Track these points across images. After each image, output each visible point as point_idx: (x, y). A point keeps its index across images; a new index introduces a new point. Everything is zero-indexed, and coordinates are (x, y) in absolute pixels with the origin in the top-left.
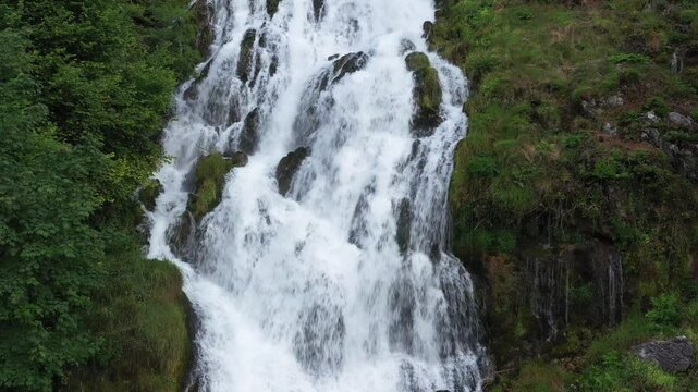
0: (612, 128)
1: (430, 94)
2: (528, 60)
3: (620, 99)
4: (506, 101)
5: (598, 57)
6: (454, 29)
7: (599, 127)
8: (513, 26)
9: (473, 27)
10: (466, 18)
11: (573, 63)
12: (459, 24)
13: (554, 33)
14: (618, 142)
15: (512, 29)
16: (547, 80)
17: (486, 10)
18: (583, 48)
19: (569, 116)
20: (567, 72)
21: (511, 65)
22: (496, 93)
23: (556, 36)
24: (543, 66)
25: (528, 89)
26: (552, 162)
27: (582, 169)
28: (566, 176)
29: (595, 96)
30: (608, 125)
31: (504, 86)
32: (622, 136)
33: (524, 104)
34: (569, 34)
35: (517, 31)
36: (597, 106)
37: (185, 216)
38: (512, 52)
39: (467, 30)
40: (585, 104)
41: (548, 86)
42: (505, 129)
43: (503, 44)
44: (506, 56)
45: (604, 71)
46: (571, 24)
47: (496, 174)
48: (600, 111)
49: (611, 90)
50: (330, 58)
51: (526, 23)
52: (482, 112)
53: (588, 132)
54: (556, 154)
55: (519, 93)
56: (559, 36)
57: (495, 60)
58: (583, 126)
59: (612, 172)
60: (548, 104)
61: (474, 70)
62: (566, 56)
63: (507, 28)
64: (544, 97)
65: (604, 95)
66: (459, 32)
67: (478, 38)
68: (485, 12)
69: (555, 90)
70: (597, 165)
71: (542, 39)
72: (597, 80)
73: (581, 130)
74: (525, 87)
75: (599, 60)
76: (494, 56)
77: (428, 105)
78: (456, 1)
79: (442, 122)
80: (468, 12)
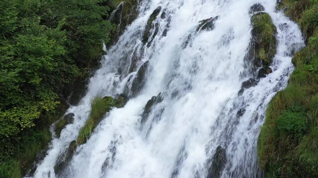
1: (267, 47)
61: (308, 24)
77: (263, 56)
79: (271, 72)
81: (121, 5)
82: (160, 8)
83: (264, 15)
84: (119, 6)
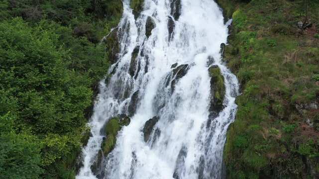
0: (311, 122)
1: (220, 90)
2: (270, 74)
3: (316, 106)
4: (256, 100)
5: (307, 74)
7: (304, 121)
8: (265, 50)
9: (245, 48)
10: (242, 42)
11: (294, 76)
12: (238, 46)
13: (285, 56)
14: (313, 132)
15: (264, 52)
16: (279, 89)
17: (252, 39)
18: (300, 66)
19: (289, 111)
20: (290, 82)
21: (261, 77)
22: (252, 95)
23: (287, 58)
24: (278, 78)
25: (268, 93)
26: (278, 140)
27: (292, 149)
28: (284, 150)
29: (302, 103)
30: (309, 121)
31: (256, 91)
32: (315, 128)
33: (265, 102)
34: (294, 58)
35: (267, 54)
36: (304, 108)
37: (100, 152)
38: (262, 69)
39: (242, 50)
40: (297, 106)
41: (279, 92)
42: (255, 118)
43: (258, 62)
44: (259, 71)
45: (309, 86)
46: (295, 51)
47: (246, 147)
48: (305, 111)
49: (312, 100)
51: (272, 49)
52: (244, 105)
53: (297, 123)
54: (279, 136)
55: (263, 96)
56: (288, 59)
57: (253, 74)
58: (295, 119)
59: (308, 152)
60: (278, 103)
61: (242, 78)
62: (291, 71)
63: (261, 52)
64: (276, 98)
65: (307, 102)
66: (238, 50)
67: (246, 57)
68: (251, 40)
69: (283, 94)
70: (300, 148)
71: (280, 60)
72: (304, 92)
73: (294, 122)
74: (267, 92)
75: (307, 77)
76: (252, 71)
77: (218, 97)
78: (238, 32)
79: (224, 108)
80: (244, 39)
81: (104, 39)
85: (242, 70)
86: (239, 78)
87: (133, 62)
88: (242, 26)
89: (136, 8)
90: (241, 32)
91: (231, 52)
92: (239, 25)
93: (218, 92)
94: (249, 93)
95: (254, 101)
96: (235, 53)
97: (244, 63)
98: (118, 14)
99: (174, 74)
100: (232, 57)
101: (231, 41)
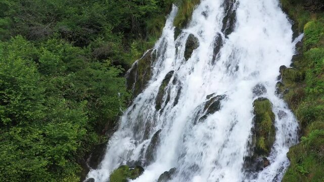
1: (266, 135)
6: (301, 73)
9: (315, 72)
10: (312, 64)
12: (305, 69)
22: (313, 146)
31: (320, 140)
39: (309, 74)
50: (208, 97)
52: (299, 162)
57: (319, 111)
61: (303, 117)
66: (304, 76)
67: (314, 85)
76: (319, 107)
77: (262, 145)
78: (308, 48)
79: (269, 164)
80: (314, 58)
81: (136, 64)
82: (172, 72)
83: (264, 102)
84: (134, 64)
85: (304, 106)
86: (298, 117)
87: (162, 91)
88: (315, 41)
89: (180, 24)
90: (312, 49)
91: (293, 77)
92: (310, 40)
93: (262, 138)
94: (309, 142)
95: (316, 157)
96: (300, 79)
97: (308, 94)
98: (157, 33)
99: (205, 109)
100: (294, 84)
101: (296, 62)
